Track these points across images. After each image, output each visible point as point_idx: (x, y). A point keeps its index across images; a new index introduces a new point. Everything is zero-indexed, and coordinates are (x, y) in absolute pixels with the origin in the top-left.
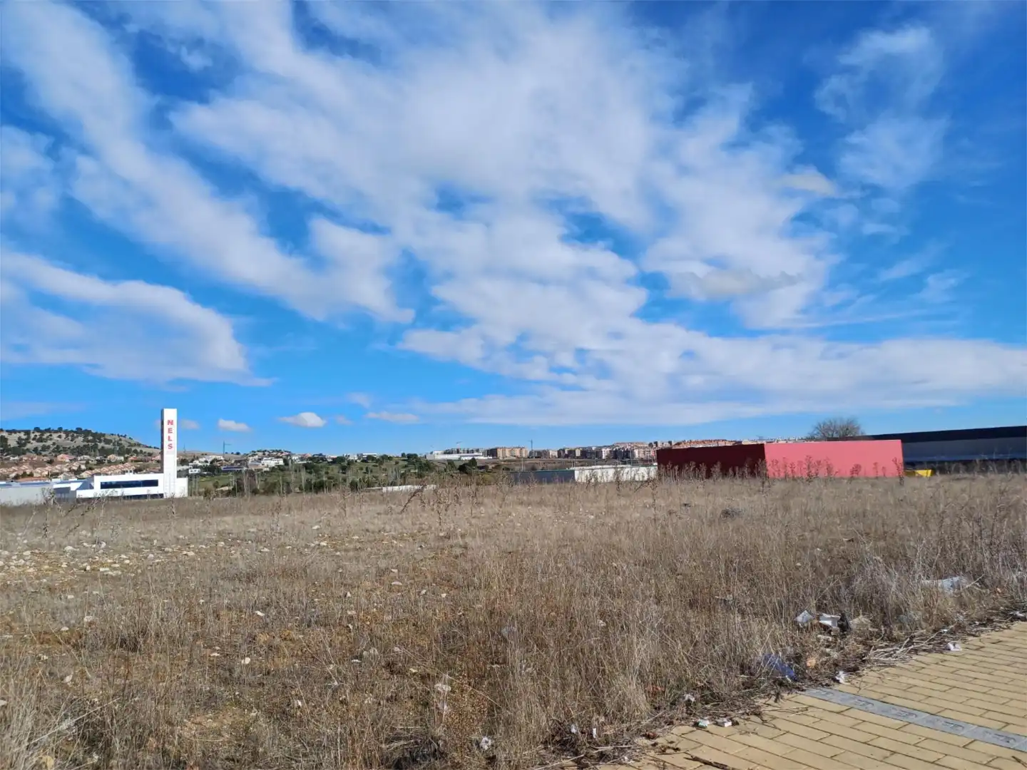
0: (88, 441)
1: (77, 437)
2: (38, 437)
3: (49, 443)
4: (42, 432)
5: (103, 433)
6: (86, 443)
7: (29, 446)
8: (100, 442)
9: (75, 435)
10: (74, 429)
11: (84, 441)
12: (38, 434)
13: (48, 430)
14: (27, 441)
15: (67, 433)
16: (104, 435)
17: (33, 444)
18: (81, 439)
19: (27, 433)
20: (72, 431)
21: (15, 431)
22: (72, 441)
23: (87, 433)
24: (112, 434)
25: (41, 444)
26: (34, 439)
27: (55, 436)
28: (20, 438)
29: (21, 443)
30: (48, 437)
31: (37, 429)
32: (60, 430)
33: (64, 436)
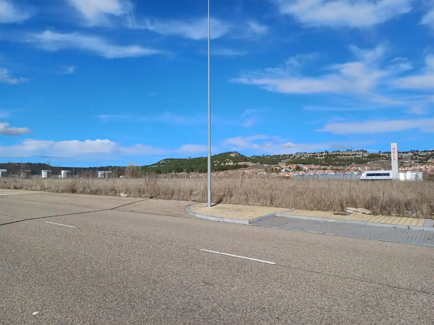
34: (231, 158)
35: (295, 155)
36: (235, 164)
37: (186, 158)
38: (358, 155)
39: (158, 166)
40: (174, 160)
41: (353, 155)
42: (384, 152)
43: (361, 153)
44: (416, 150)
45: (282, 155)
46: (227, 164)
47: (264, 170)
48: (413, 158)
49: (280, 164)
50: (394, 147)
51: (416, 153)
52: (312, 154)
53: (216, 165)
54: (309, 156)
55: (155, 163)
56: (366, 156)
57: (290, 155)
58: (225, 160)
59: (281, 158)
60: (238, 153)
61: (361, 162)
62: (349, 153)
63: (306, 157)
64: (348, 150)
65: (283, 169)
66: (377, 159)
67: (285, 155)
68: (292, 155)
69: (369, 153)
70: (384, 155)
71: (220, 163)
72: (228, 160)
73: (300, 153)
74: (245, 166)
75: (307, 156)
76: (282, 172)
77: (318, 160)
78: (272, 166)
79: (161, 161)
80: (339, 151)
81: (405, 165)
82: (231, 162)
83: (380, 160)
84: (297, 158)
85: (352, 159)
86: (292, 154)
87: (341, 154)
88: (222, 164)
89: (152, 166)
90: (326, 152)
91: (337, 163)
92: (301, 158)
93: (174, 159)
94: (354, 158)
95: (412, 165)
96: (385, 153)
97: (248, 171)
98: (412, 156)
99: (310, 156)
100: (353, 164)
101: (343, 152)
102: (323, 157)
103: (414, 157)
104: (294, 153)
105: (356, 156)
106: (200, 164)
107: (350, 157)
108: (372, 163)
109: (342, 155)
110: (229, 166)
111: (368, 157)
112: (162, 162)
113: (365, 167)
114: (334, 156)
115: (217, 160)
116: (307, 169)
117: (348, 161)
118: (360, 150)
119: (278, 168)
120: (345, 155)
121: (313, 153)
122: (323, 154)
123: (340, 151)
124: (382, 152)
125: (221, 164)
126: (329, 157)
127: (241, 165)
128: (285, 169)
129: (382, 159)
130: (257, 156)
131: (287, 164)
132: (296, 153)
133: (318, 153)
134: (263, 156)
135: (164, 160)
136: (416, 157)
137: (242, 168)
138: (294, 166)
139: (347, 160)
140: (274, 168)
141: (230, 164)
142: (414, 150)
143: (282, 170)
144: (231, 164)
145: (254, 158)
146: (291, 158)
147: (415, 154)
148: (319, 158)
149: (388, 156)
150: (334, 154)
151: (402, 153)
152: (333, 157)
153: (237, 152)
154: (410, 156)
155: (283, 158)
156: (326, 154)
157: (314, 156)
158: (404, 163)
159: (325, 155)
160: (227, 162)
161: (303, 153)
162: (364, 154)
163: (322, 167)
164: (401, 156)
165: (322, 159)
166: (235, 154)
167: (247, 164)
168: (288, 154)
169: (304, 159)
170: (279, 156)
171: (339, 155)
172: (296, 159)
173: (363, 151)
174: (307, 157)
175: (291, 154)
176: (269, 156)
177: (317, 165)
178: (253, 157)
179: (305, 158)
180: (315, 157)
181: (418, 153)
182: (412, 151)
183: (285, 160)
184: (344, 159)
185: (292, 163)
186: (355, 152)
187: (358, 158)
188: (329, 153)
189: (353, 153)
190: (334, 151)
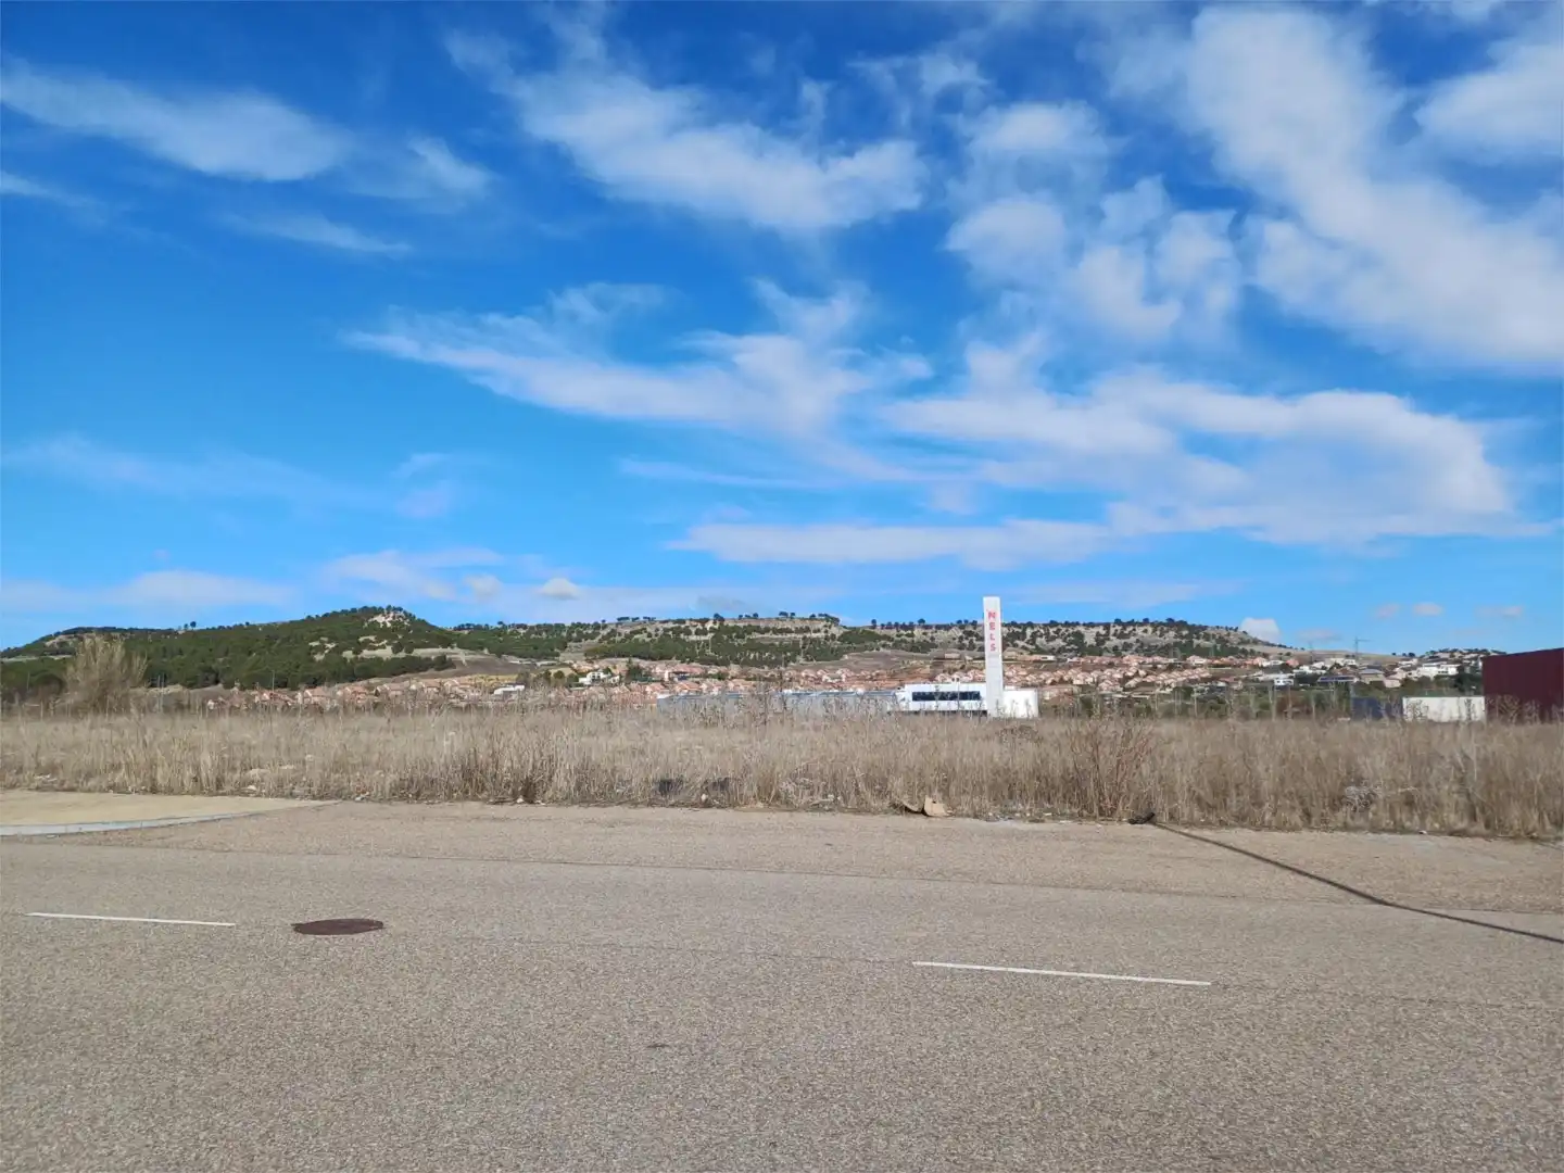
0: (1182, 637)
1: (1167, 632)
2: (1119, 632)
3: (1132, 639)
4: (1125, 625)
5: (1203, 624)
6: (1178, 640)
7: (1107, 644)
8: (1198, 638)
9: (1165, 628)
10: (1165, 621)
11: (1176, 637)
12: (1119, 628)
13: (1132, 623)
14: (1107, 637)
15: (1156, 625)
16: (1205, 628)
17: (1114, 642)
18: (1172, 633)
19: (1107, 626)
20: (1161, 624)
21: (1091, 625)
22: (1160, 636)
23: (1182, 624)
24: (1218, 627)
25: (1123, 641)
26: (1114, 635)
27: (1139, 630)
28: (1098, 634)
29: (1100, 640)
30: (1131, 632)
31: (1118, 622)
32: (1146, 621)
33: (1150, 629)
34: (383, 633)
35: (613, 627)
36: (402, 654)
37: (175, 628)
38: (815, 632)
39: (34, 658)
40: (118, 634)
41: (798, 631)
42: (886, 623)
43: (821, 625)
44: (971, 621)
45: (568, 624)
46: (366, 653)
47: (515, 677)
48: (964, 645)
49: (564, 657)
50: (992, 610)
51: (970, 629)
52: (671, 625)
53: (319, 657)
54: (661, 632)
55: (21, 645)
56: (837, 636)
57: (597, 626)
58: (361, 639)
59: (564, 634)
60: (405, 612)
61: (822, 652)
62: (788, 625)
63: (653, 633)
64: (785, 614)
65: (584, 675)
66: (868, 644)
67: (579, 625)
68: (605, 627)
69: (845, 627)
70: (885, 632)
71: (338, 651)
72: (372, 638)
73: (634, 620)
74: (443, 664)
75: (657, 630)
76: (581, 685)
77: (693, 642)
78: (539, 664)
79: (49, 638)
80: (756, 615)
81: (947, 665)
82: (383, 647)
83: (878, 649)
84: (623, 637)
85: (796, 643)
86: (604, 621)
87: (762, 625)
88: (348, 654)
89: (6, 660)
90: (718, 618)
91: (752, 655)
92: (636, 636)
93: (114, 629)
94: (801, 643)
95: (968, 665)
96: (889, 627)
97: (456, 681)
98: (961, 638)
99: (666, 630)
100: (801, 659)
101: (769, 619)
102: (710, 636)
103: (966, 642)
104: (611, 619)
105: (808, 635)
106: (250, 653)
107: (789, 635)
108: (857, 659)
109: (767, 630)
110: (379, 660)
111: (843, 638)
112: (57, 640)
113: (839, 672)
114: (741, 633)
115: (325, 639)
116: (666, 677)
117: (783, 649)
118: (820, 615)
119: (567, 672)
120: (776, 631)
121: (675, 622)
122: (709, 625)
123: (760, 617)
124: (878, 624)
125: (341, 653)
126: (725, 637)
127: (428, 659)
128: (591, 674)
129: (884, 646)
130: (478, 628)
131: (592, 655)
132: (619, 619)
133: (691, 620)
134: (499, 626)
135: (66, 633)
136: (972, 641)
137: (431, 671)
138: (621, 665)
139: (780, 645)
140: (553, 671)
141: (378, 652)
142: (966, 621)
143: (581, 680)
144: (386, 653)
145: (466, 632)
146: (600, 637)
147: (970, 634)
148: (694, 638)
149: (898, 636)
150: (741, 625)
151: (934, 629)
152: (738, 637)
153: (400, 609)
154: (954, 639)
155: (575, 635)
156: (716, 627)
157: (677, 631)
158: (944, 659)
159: (712, 630)
160: (367, 645)
161: (642, 619)
162: (830, 627)
163: (713, 670)
164: (932, 639)
165: (705, 641)
166: (392, 615)
167: (448, 657)
168: (592, 623)
169: (648, 640)
170: (560, 627)
171: (758, 629)
172: (618, 638)
173: (827, 617)
174: (656, 635)
175: (600, 622)
176: (524, 627)
177: (689, 663)
178: (461, 628)
179: (649, 635)
180: (682, 636)
181: (975, 628)
182: (959, 622)
183: (578, 644)
184: (772, 645)
185: (606, 654)
186: (803, 619)
187: (813, 640)
188: (725, 624)
189: (799, 625)
190: (741, 616)
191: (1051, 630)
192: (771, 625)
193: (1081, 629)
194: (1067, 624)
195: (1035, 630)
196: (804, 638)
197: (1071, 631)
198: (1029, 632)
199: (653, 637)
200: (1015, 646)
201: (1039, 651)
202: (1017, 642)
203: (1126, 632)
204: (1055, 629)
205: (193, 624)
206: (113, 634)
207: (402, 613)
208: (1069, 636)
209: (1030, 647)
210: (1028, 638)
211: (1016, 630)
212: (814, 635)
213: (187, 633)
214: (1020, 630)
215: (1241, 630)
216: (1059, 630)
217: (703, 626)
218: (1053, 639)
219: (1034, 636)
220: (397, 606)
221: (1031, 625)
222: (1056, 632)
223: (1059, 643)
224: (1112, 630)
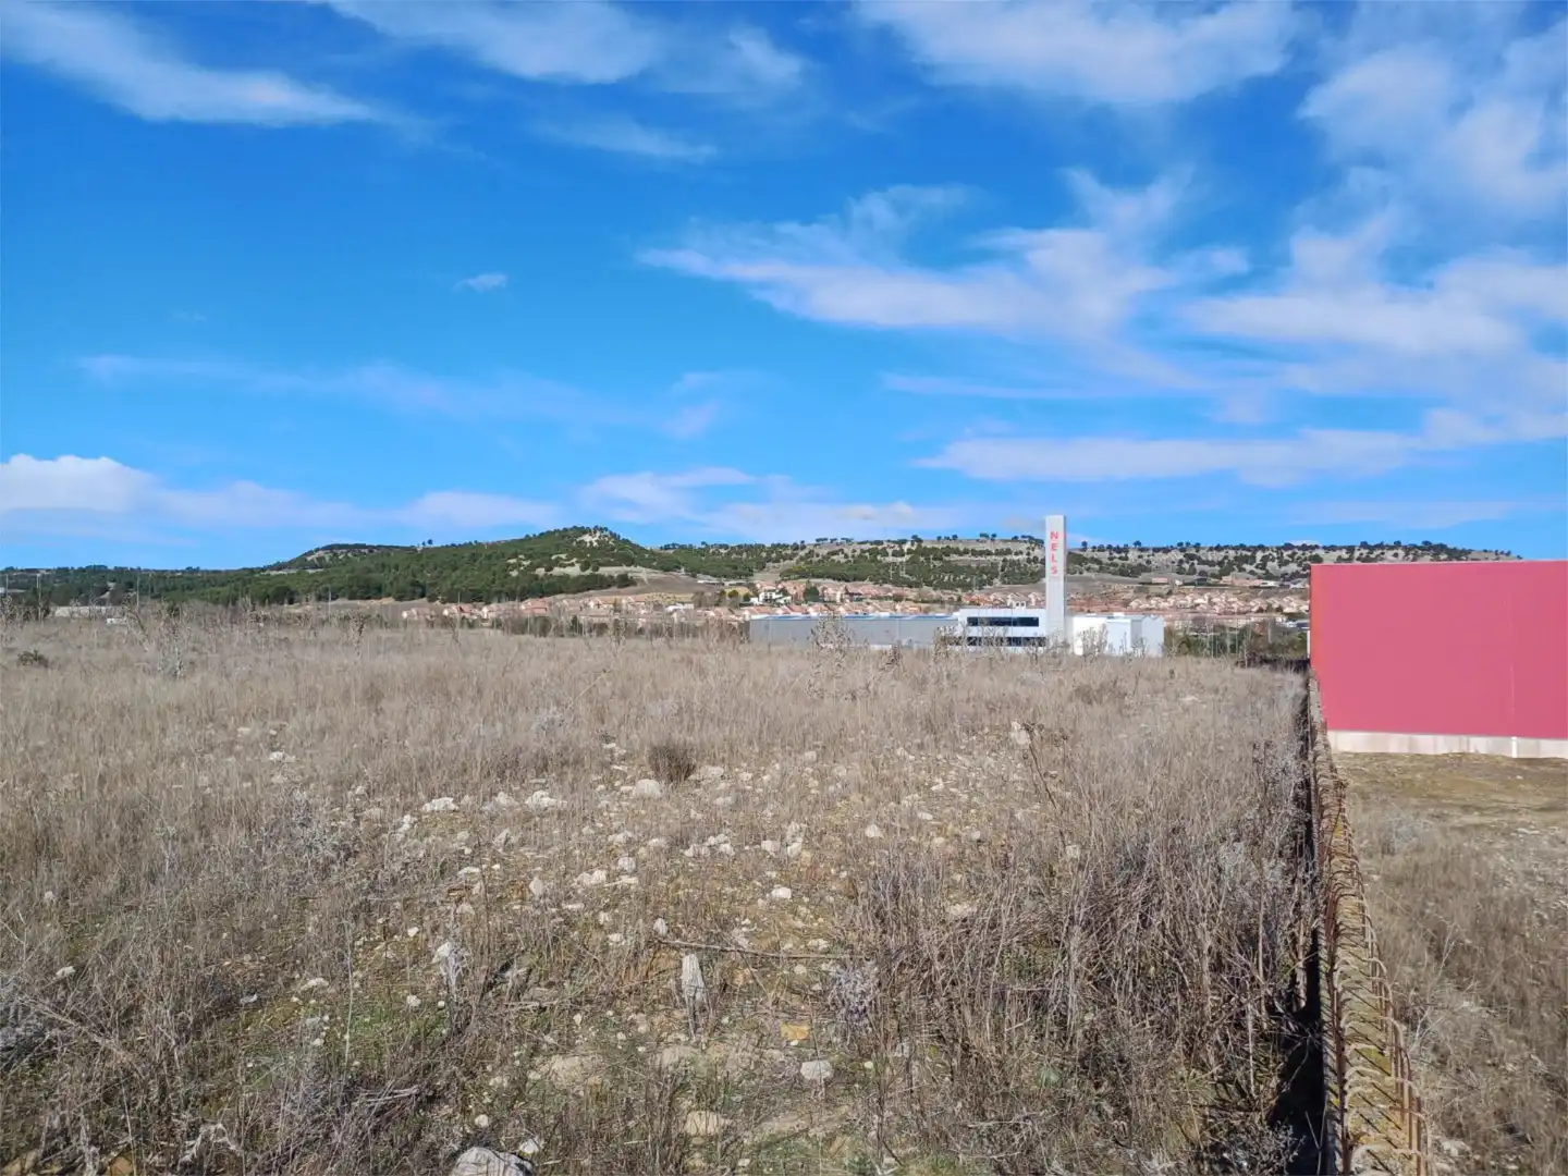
1: (1423, 555)
2: (1365, 555)
4: (1372, 549)
5: (1467, 548)
9: (1420, 552)
10: (1419, 544)
12: (1365, 552)
13: (1380, 546)
15: (1407, 549)
16: (1470, 551)
18: (1428, 558)
19: (1351, 549)
20: (1415, 546)
21: (1333, 548)
22: (1414, 560)
23: (1440, 548)
24: (1485, 551)
26: (1359, 559)
27: (1389, 554)
28: (1339, 558)
30: (1378, 556)
31: (1364, 545)
32: (1397, 545)
33: (1401, 553)
34: (574, 552)
35: (812, 548)
36: (588, 572)
37: (415, 545)
38: (1016, 554)
39: (295, 571)
40: (366, 551)
41: (998, 553)
42: (1097, 545)
43: (1023, 547)
44: (1193, 543)
45: (768, 545)
48: (1183, 569)
49: (754, 577)
50: (1055, 529)
51: (1193, 551)
52: (868, 546)
53: (514, 574)
54: (858, 553)
55: (287, 559)
56: (1041, 558)
57: (796, 547)
58: (554, 558)
59: (764, 555)
60: (611, 533)
61: (1022, 576)
62: (988, 546)
63: (850, 554)
64: (985, 535)
67: (779, 545)
68: (803, 548)
70: (1097, 555)
71: (533, 567)
72: (564, 556)
73: (832, 541)
74: (625, 582)
75: (854, 551)
76: (753, 605)
77: (888, 565)
79: (311, 553)
80: (955, 537)
81: (1152, 590)
82: (572, 565)
83: (1081, 573)
84: (820, 558)
85: (994, 565)
86: (803, 542)
87: (961, 547)
88: (541, 571)
89: (274, 573)
90: (916, 539)
91: (946, 578)
92: (835, 557)
93: (364, 546)
94: (1001, 564)
95: (1175, 590)
96: (1101, 549)
97: (632, 598)
98: (1181, 561)
99: (863, 551)
100: (997, 582)
101: (968, 541)
102: (907, 557)
103: (1186, 566)
104: (810, 541)
105: (1008, 557)
107: (989, 558)
109: (966, 552)
110: (566, 578)
112: (317, 555)
114: (938, 554)
115: (522, 557)
116: (838, 598)
117: (983, 571)
118: (1023, 537)
119: (743, 591)
120: (974, 553)
121: (872, 543)
122: (906, 547)
123: (959, 538)
124: (1090, 545)
125: (534, 570)
126: (922, 559)
127: (611, 577)
128: (764, 594)
129: (1088, 569)
130: (682, 547)
131: (787, 575)
132: (818, 540)
133: (889, 541)
134: (703, 546)
135: (326, 549)
136: (1193, 564)
137: (613, 589)
138: (799, 586)
139: (978, 567)
140: (729, 591)
142: (1188, 544)
143: (753, 600)
144: (575, 570)
145: (671, 552)
146: (798, 557)
147: (1191, 557)
148: (890, 559)
149: (1109, 559)
150: (940, 546)
151: (1151, 552)
152: (935, 559)
153: (606, 529)
154: (1173, 562)
155: (774, 555)
156: (914, 548)
157: (874, 552)
158: (1151, 584)
159: (910, 551)
161: (839, 541)
162: (1033, 550)
163: (893, 592)
164: (1149, 562)
165: (901, 563)
166: (598, 534)
167: (630, 575)
168: (791, 543)
169: (843, 560)
170: (761, 547)
171: (957, 551)
172: (815, 559)
173: (1031, 539)
174: (853, 556)
175: (799, 543)
176: (726, 547)
177: (881, 584)
178: (667, 548)
179: (846, 556)
180: (879, 557)
181: (1197, 551)
182: (1180, 544)
183: (776, 565)
184: (969, 567)
185: (803, 575)
186: (1006, 541)
187: (1013, 563)
188: (923, 545)
189: (1002, 546)
190: (939, 538)
191: (1285, 554)
192: (970, 547)
193: (1321, 552)
194: (1304, 548)
195: (1267, 553)
196: (1004, 560)
197: (1308, 554)
198: (1259, 555)
199: (850, 559)
200: (1244, 570)
201: (1269, 576)
202: (1245, 566)
203: (1372, 556)
204: (1290, 552)
205: (430, 542)
206: (363, 551)
207: (607, 533)
208: (1305, 559)
209: (1259, 571)
210: (1258, 561)
211: (1244, 553)
212: (1015, 558)
213: (425, 550)
214: (1249, 554)
215: (1513, 555)
216: (1294, 554)
217: (900, 546)
218: (1287, 563)
219: (1265, 559)
220: (603, 526)
221: (1262, 548)
222: (1291, 556)
223: (1293, 567)
224: (1357, 554)
